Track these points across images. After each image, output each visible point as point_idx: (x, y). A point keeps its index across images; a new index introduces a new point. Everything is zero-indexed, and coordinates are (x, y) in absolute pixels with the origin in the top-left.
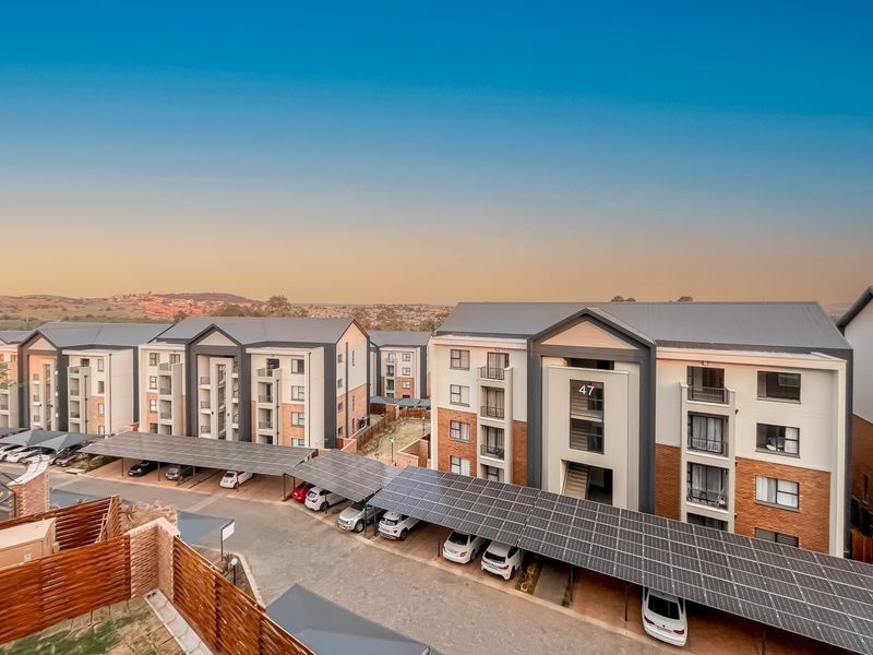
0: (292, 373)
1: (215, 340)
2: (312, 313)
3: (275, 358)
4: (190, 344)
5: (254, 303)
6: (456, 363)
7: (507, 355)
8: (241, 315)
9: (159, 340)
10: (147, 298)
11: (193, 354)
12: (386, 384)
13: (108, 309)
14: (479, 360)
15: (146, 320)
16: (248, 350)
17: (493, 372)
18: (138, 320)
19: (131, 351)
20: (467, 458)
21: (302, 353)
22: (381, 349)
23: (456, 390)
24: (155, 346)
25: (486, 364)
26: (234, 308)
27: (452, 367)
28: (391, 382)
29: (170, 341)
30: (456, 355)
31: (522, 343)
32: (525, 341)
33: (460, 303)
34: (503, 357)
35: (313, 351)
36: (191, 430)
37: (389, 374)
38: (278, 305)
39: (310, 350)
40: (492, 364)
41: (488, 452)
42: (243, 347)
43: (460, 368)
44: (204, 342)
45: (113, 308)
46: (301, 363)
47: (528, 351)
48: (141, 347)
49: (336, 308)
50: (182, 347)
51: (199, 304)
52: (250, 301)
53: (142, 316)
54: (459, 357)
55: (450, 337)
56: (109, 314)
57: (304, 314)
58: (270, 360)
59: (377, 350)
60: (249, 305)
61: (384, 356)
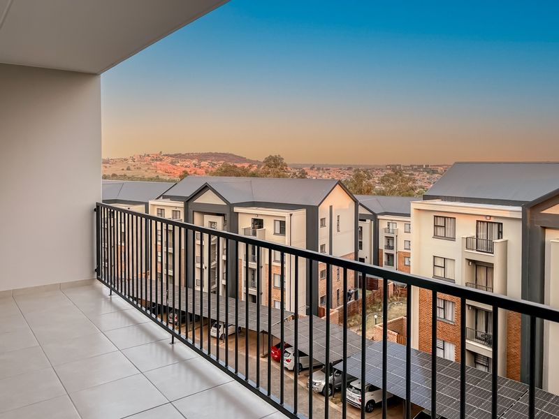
0: (275, 234)
1: (208, 198)
2: (312, 174)
3: (259, 218)
4: (188, 201)
5: (251, 163)
6: (441, 232)
7: (500, 225)
8: (238, 175)
9: (165, 197)
10: (158, 158)
11: (191, 211)
12: (384, 259)
13: (128, 169)
14: (465, 229)
15: (158, 179)
16: (236, 209)
17: (483, 244)
18: (151, 179)
19: (144, 206)
20: (452, 342)
21: (285, 214)
22: (379, 217)
23: (440, 262)
24: (162, 202)
25: (474, 234)
26: (232, 168)
27: (436, 236)
28: (390, 256)
29: (173, 198)
30: (440, 222)
31: (516, 211)
32: (520, 209)
33: (456, 163)
34: (495, 228)
35: (295, 213)
36: (189, 283)
37: (388, 247)
38: (274, 166)
39: (291, 212)
40: (482, 235)
41: (476, 338)
42: (231, 206)
43: (445, 238)
44: (200, 200)
45: (132, 168)
46: (283, 224)
47: (524, 220)
48: (151, 202)
49: (340, 168)
50: (181, 204)
51: (203, 163)
52: (249, 161)
53: (154, 175)
54: (443, 224)
55: (438, 202)
56: (129, 174)
57: (303, 175)
58: (255, 220)
59: (374, 218)
60: (246, 165)
61: (383, 225)
